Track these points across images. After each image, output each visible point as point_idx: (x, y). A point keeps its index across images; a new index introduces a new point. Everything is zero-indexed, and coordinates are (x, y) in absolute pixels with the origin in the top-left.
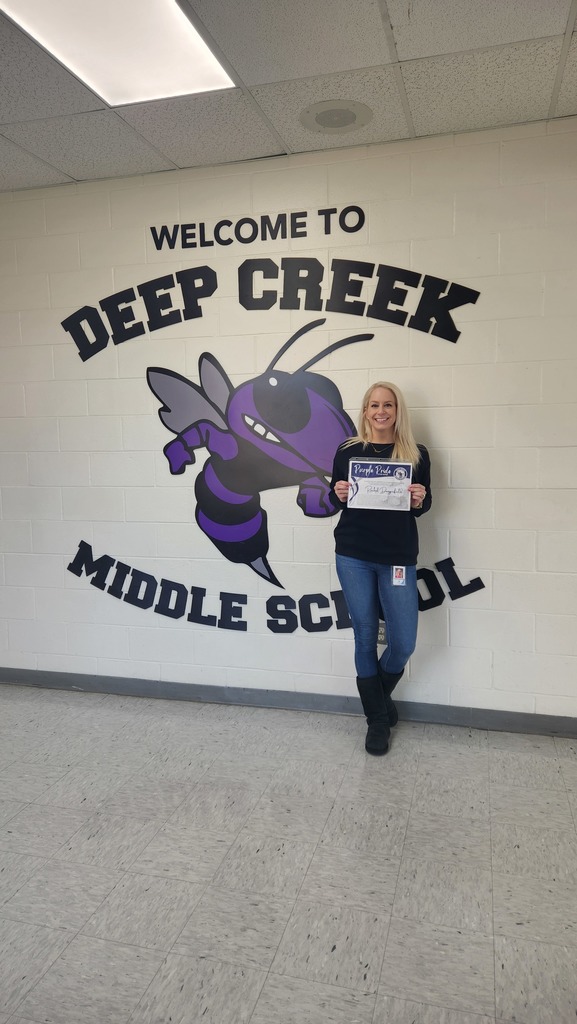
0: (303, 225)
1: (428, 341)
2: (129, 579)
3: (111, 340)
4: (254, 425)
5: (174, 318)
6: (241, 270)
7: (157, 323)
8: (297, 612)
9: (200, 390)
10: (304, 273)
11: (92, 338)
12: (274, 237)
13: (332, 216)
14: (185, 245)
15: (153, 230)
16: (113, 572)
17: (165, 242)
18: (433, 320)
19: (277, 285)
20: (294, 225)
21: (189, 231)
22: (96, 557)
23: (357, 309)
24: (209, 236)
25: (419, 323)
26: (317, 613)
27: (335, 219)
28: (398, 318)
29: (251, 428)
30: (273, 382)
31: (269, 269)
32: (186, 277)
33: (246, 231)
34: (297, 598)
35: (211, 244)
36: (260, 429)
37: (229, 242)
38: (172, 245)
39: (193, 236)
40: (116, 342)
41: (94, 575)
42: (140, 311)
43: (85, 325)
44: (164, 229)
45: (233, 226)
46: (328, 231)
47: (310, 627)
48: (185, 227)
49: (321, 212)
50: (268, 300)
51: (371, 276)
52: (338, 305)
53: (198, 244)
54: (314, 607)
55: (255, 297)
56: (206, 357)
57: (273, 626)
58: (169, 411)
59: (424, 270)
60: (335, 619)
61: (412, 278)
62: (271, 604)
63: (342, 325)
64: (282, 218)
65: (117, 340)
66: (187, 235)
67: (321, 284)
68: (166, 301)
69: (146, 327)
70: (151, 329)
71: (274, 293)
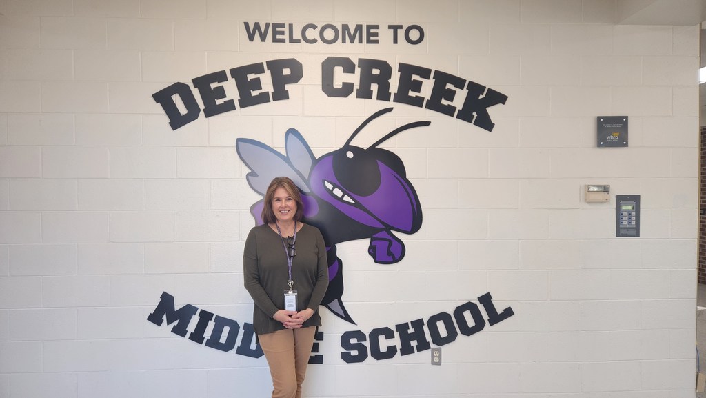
0: (376, 35)
1: (470, 129)
2: (211, 325)
3: (202, 113)
4: (333, 189)
5: (263, 98)
6: (324, 64)
7: (246, 101)
8: (367, 344)
9: (286, 159)
10: (376, 72)
11: (183, 110)
12: (352, 41)
13: (399, 30)
14: (275, 40)
15: (246, 25)
16: (195, 320)
17: (257, 36)
18: (475, 114)
19: (355, 79)
20: (369, 34)
21: (278, 29)
22: (177, 307)
23: (418, 102)
24: (297, 35)
25: (465, 115)
26: (384, 344)
27: (401, 33)
28: (449, 111)
29: (331, 192)
30: (350, 155)
31: (348, 67)
32: (275, 66)
34: (367, 332)
35: (298, 41)
36: (338, 192)
37: (314, 41)
38: (263, 38)
39: (282, 33)
40: (207, 115)
41: (176, 323)
42: (231, 90)
43: (177, 99)
44: (257, 26)
45: (318, 30)
46: (395, 41)
47: (378, 355)
48: (275, 26)
49: (390, 27)
50: (346, 90)
51: (428, 78)
52: (402, 98)
53: (287, 40)
54: (382, 339)
55: (335, 86)
56: (292, 131)
57: (347, 358)
58: (256, 175)
59: (468, 78)
60: (399, 347)
61: (459, 83)
62: (345, 338)
63: (404, 113)
64: (359, 28)
65: (209, 113)
66: (277, 32)
67: (389, 81)
68: (257, 84)
69: (237, 104)
70: (242, 106)
71: (352, 85)
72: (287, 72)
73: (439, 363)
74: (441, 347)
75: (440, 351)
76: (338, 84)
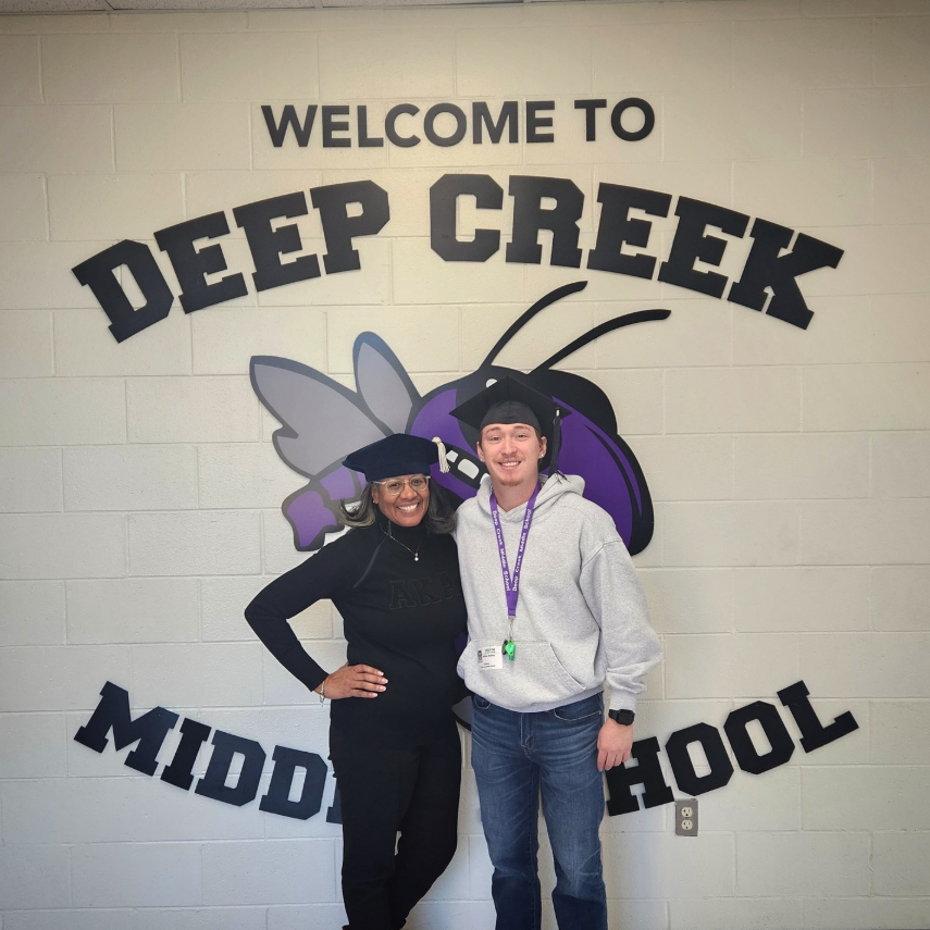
1: (760, 324)
2: (206, 751)
3: (177, 304)
4: (458, 460)
5: (306, 270)
6: (435, 191)
7: (270, 276)
9: (357, 399)
10: (548, 204)
11: (137, 300)
12: (495, 138)
14: (329, 142)
15: (267, 111)
16: (172, 740)
17: (290, 134)
18: (769, 291)
19: (501, 220)
20: (534, 122)
21: (335, 118)
22: (137, 710)
23: (641, 267)
24: (376, 129)
25: (746, 295)
27: (603, 117)
28: (712, 286)
29: (453, 467)
31: (488, 194)
32: (330, 199)
33: (445, 125)
35: (378, 143)
36: (468, 468)
37: (413, 142)
38: (303, 139)
39: (344, 126)
40: (188, 308)
41: (134, 747)
42: (237, 253)
43: (123, 275)
44: (289, 112)
45: (420, 118)
46: (591, 135)
48: (329, 111)
49: (579, 104)
50: (484, 246)
51: (665, 215)
52: (607, 259)
53: (355, 141)
55: (460, 238)
56: (368, 340)
58: (294, 436)
59: (754, 210)
61: (734, 222)
63: (611, 293)
64: (510, 109)
65: (190, 306)
66: (331, 125)
67: (579, 223)
68: (291, 239)
69: (250, 283)
70: (260, 287)
71: (495, 235)
72: (354, 210)
73: (693, 832)
74: (697, 797)
75: (694, 805)
76: (465, 233)
